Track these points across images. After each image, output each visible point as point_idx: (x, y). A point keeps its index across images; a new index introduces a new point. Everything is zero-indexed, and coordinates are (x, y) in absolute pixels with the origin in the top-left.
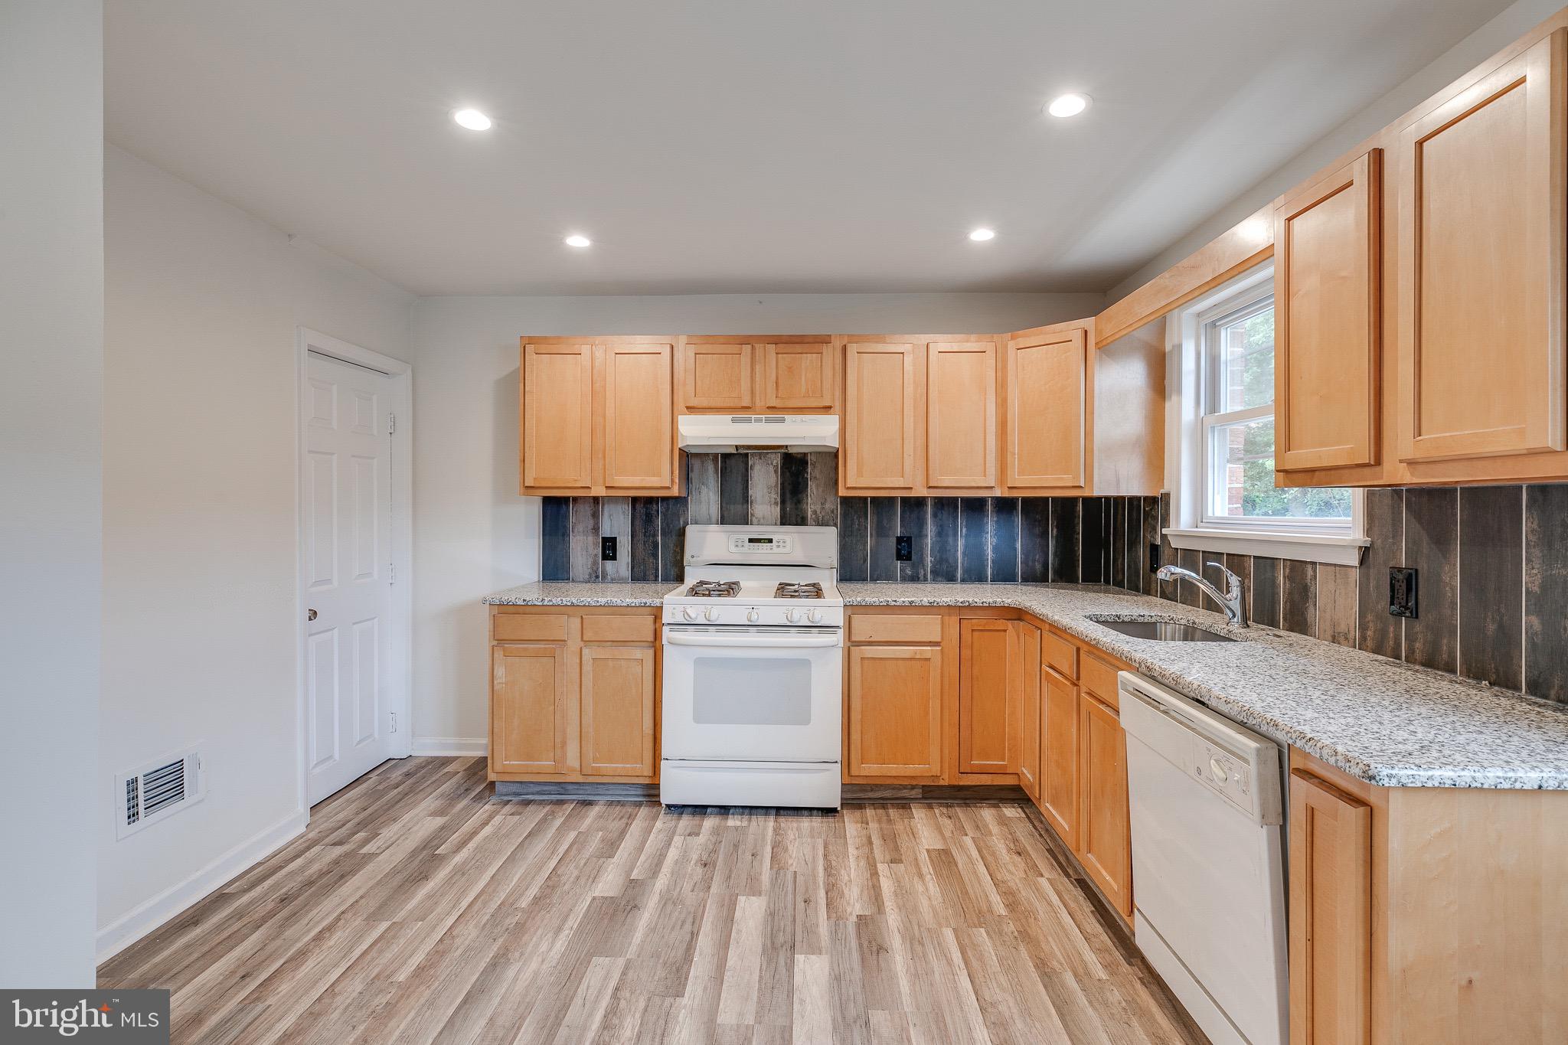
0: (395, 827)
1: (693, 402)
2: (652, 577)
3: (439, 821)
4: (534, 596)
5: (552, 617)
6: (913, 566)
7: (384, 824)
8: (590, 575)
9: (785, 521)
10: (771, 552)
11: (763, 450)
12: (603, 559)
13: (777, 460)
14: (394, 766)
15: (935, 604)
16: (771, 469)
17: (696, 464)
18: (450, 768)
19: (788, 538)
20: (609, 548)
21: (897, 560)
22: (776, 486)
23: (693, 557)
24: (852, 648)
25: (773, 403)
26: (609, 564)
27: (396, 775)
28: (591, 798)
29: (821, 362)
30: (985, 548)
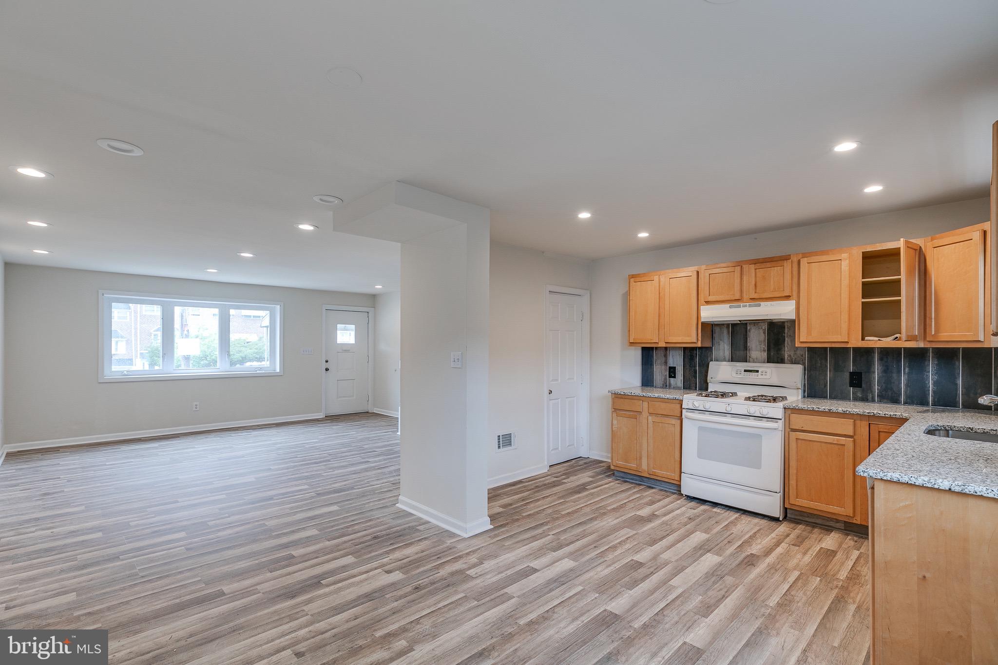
0: (575, 477)
1: (710, 299)
2: (694, 388)
3: (591, 479)
4: (638, 392)
5: (636, 401)
6: (863, 391)
7: (572, 476)
8: (663, 384)
9: (770, 360)
10: (757, 377)
11: (756, 322)
12: (669, 377)
13: (765, 326)
14: (582, 459)
15: (847, 412)
16: (761, 331)
17: (717, 329)
18: (602, 465)
19: (769, 371)
20: (672, 372)
21: (850, 386)
22: (765, 341)
23: (712, 378)
24: (790, 433)
25: (755, 296)
26: (672, 379)
27: (581, 462)
28: (653, 486)
29: (784, 271)
30: (927, 382)
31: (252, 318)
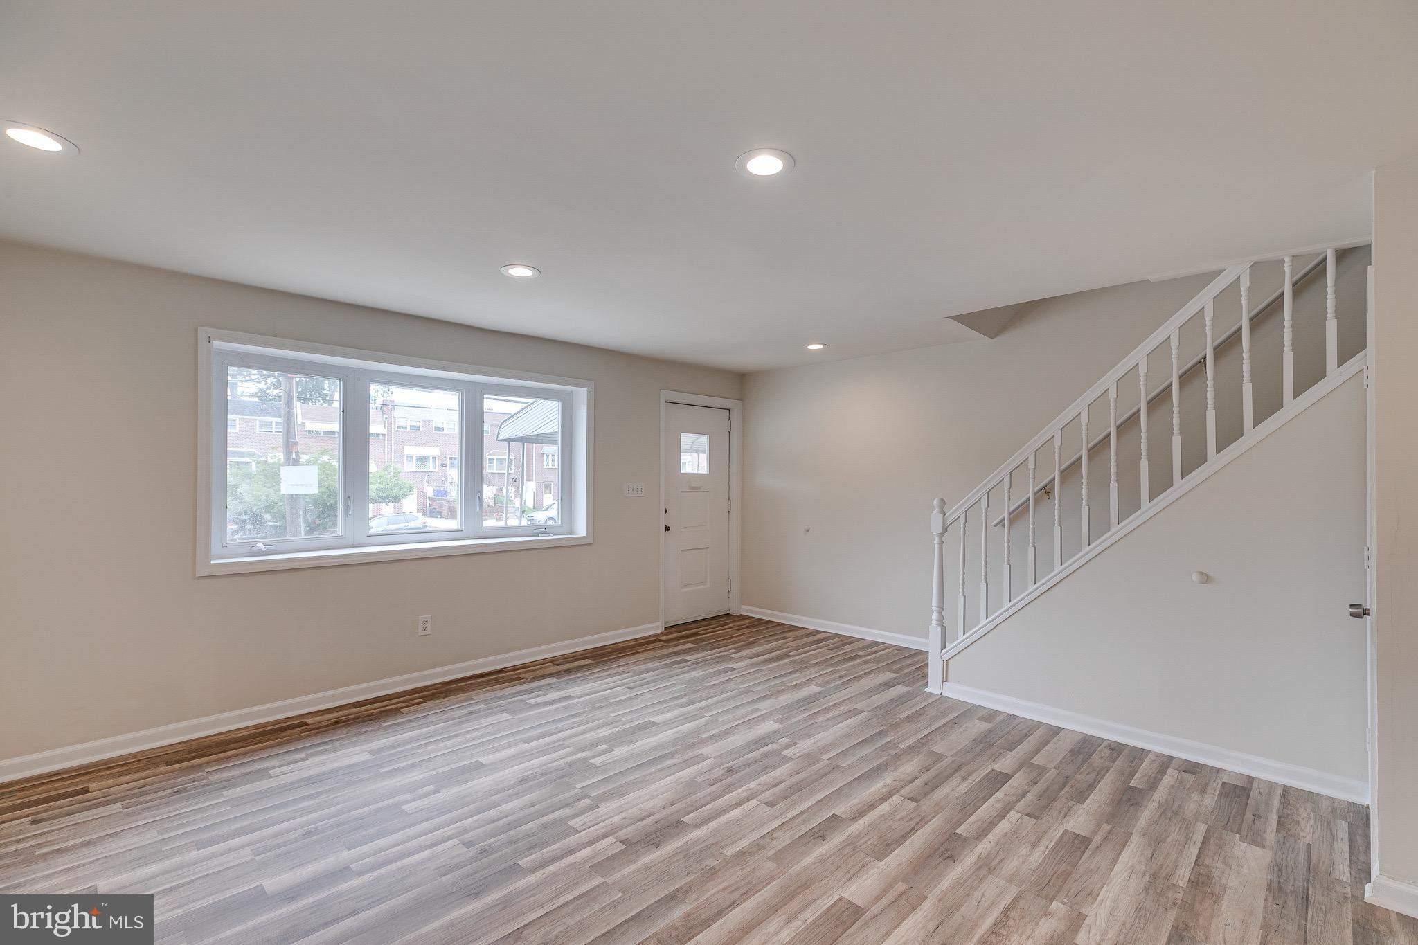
31: (322, 435)
